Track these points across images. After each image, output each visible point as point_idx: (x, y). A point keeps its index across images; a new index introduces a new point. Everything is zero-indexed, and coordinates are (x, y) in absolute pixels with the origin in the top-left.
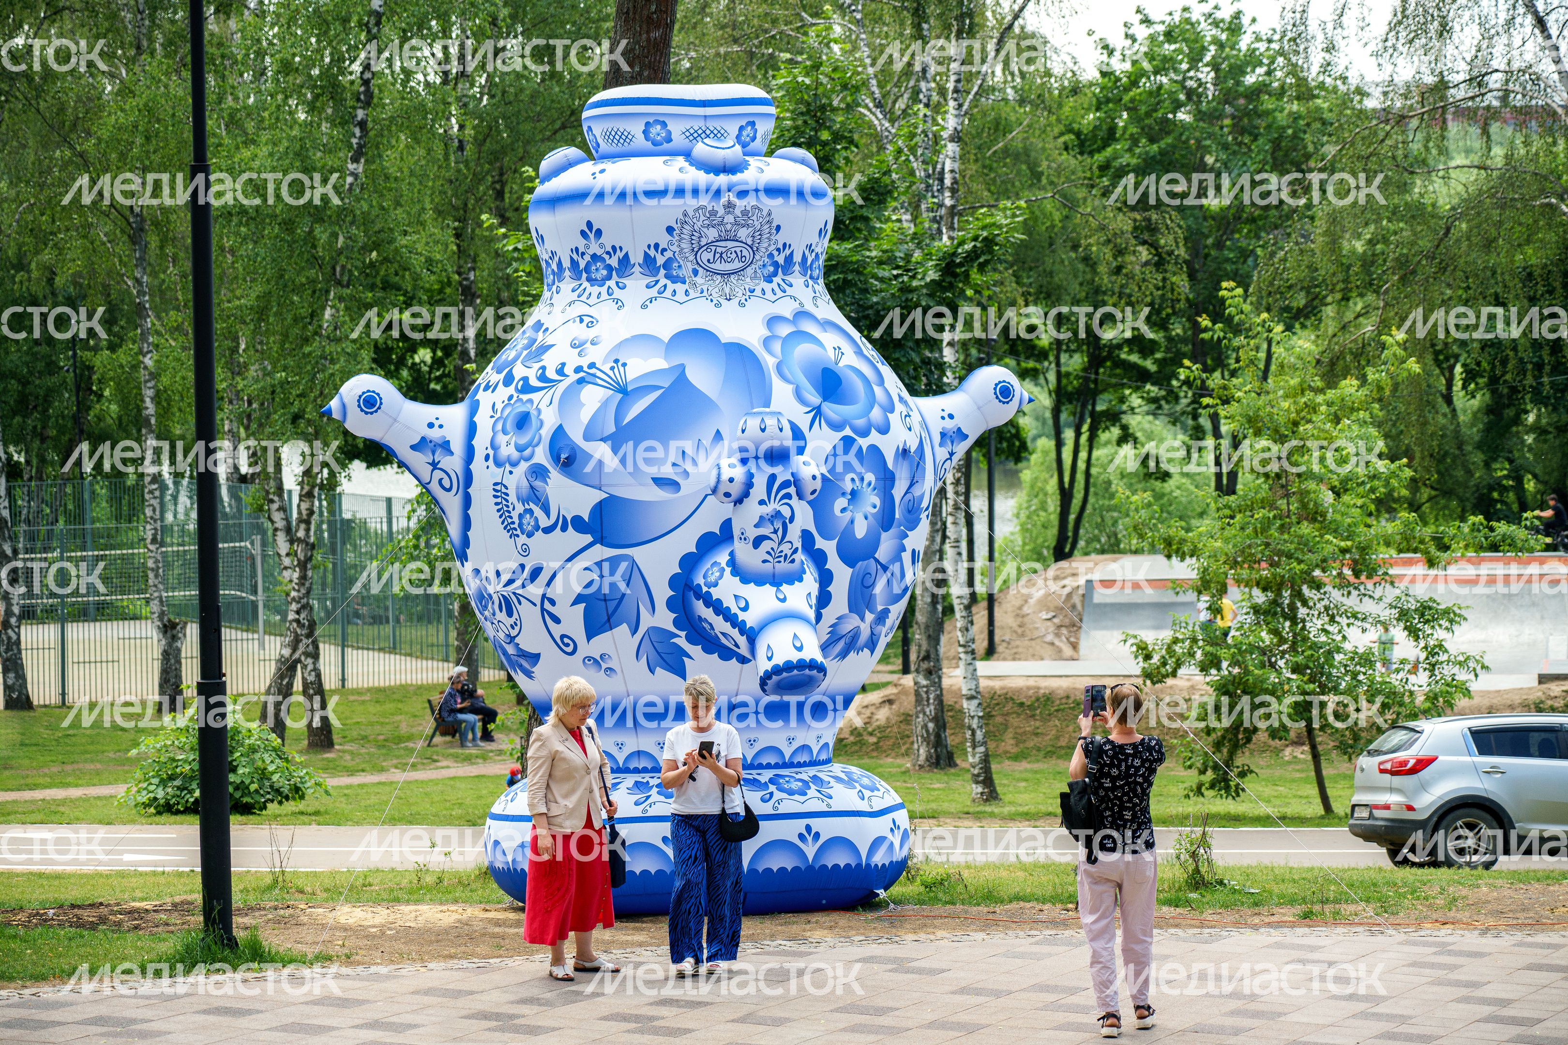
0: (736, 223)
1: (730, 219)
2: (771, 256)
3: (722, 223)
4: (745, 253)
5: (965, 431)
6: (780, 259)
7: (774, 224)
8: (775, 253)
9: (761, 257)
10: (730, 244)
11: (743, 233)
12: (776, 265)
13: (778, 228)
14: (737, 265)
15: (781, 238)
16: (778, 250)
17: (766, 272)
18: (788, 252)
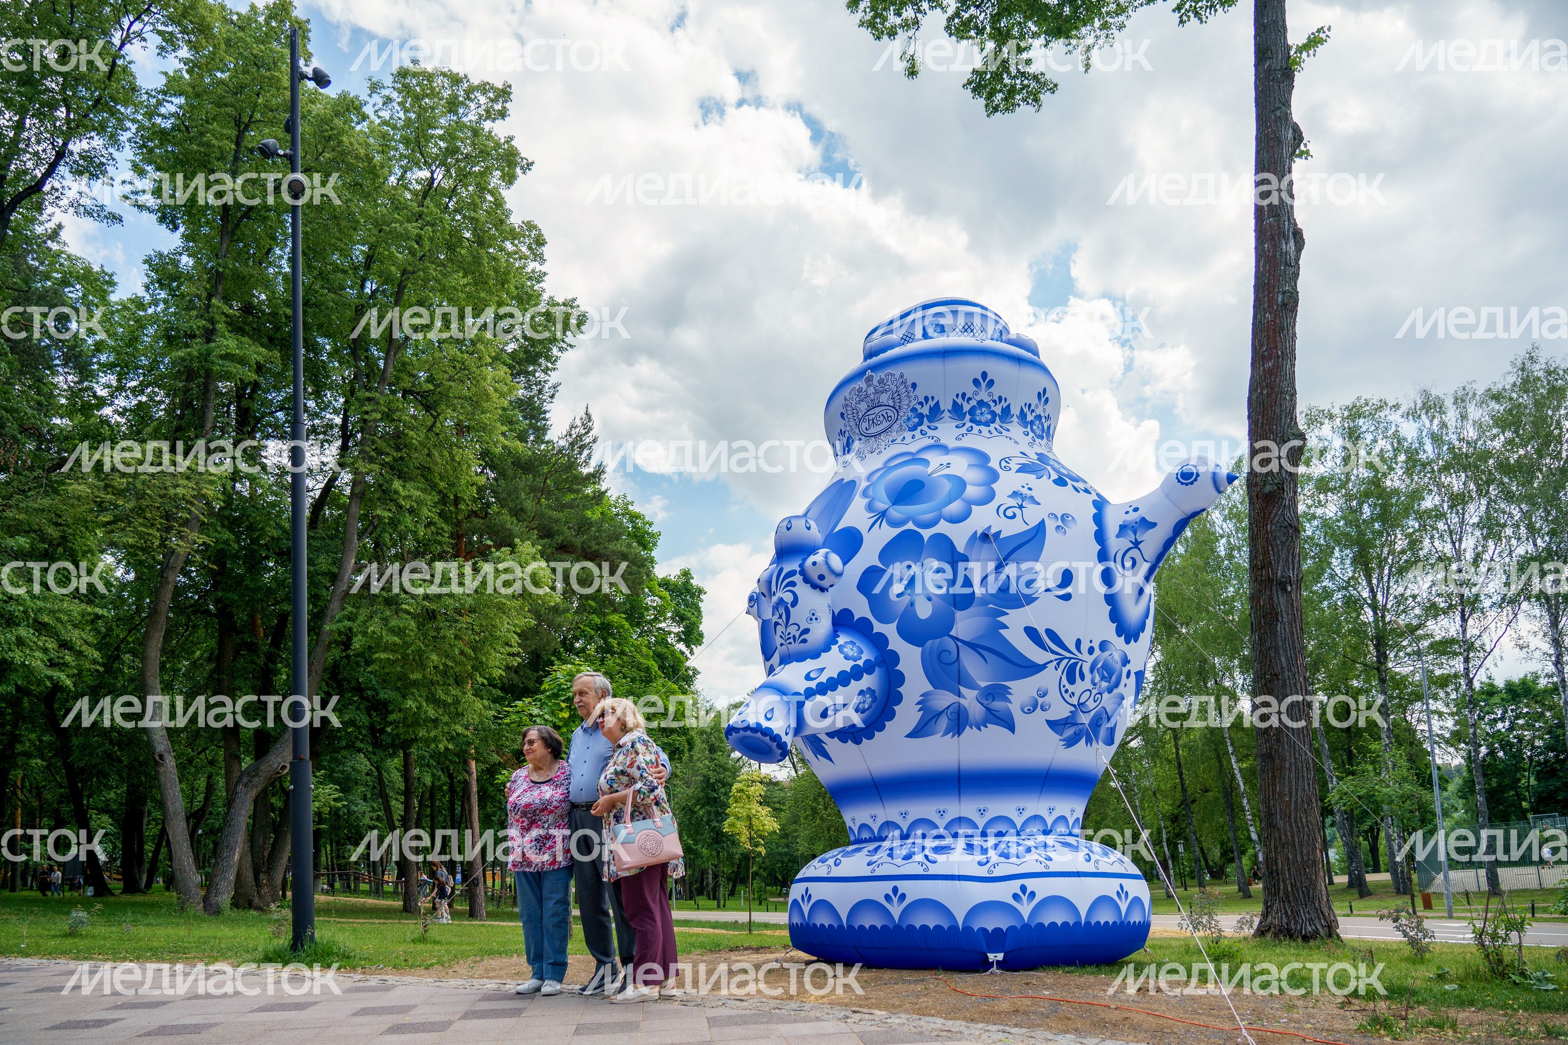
0: (877, 392)
1: (871, 390)
2: (914, 410)
3: (867, 396)
4: (890, 413)
5: (1150, 519)
6: (925, 410)
7: (909, 383)
8: (918, 407)
9: (906, 412)
10: (877, 410)
11: (884, 398)
12: (921, 416)
13: (914, 386)
14: (885, 424)
15: (920, 393)
16: (921, 403)
17: (911, 424)
18: (931, 403)
